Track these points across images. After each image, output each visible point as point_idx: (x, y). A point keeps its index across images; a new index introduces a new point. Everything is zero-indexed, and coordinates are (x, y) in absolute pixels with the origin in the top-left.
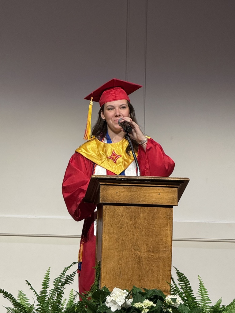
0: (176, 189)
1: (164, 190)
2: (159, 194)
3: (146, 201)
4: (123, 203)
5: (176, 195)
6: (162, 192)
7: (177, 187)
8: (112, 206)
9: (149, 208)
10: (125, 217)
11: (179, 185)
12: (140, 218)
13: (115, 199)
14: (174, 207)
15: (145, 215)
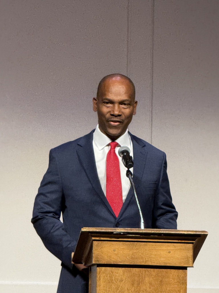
0: (191, 245)
1: (175, 247)
2: (169, 252)
3: (153, 261)
4: (122, 264)
5: (191, 253)
6: (173, 250)
7: (192, 243)
8: (109, 269)
9: (156, 270)
10: (125, 282)
11: (195, 241)
12: (145, 283)
13: (112, 259)
14: (188, 268)
15: (151, 279)
